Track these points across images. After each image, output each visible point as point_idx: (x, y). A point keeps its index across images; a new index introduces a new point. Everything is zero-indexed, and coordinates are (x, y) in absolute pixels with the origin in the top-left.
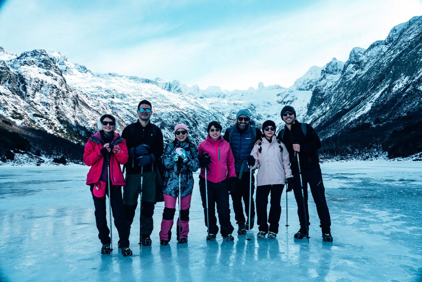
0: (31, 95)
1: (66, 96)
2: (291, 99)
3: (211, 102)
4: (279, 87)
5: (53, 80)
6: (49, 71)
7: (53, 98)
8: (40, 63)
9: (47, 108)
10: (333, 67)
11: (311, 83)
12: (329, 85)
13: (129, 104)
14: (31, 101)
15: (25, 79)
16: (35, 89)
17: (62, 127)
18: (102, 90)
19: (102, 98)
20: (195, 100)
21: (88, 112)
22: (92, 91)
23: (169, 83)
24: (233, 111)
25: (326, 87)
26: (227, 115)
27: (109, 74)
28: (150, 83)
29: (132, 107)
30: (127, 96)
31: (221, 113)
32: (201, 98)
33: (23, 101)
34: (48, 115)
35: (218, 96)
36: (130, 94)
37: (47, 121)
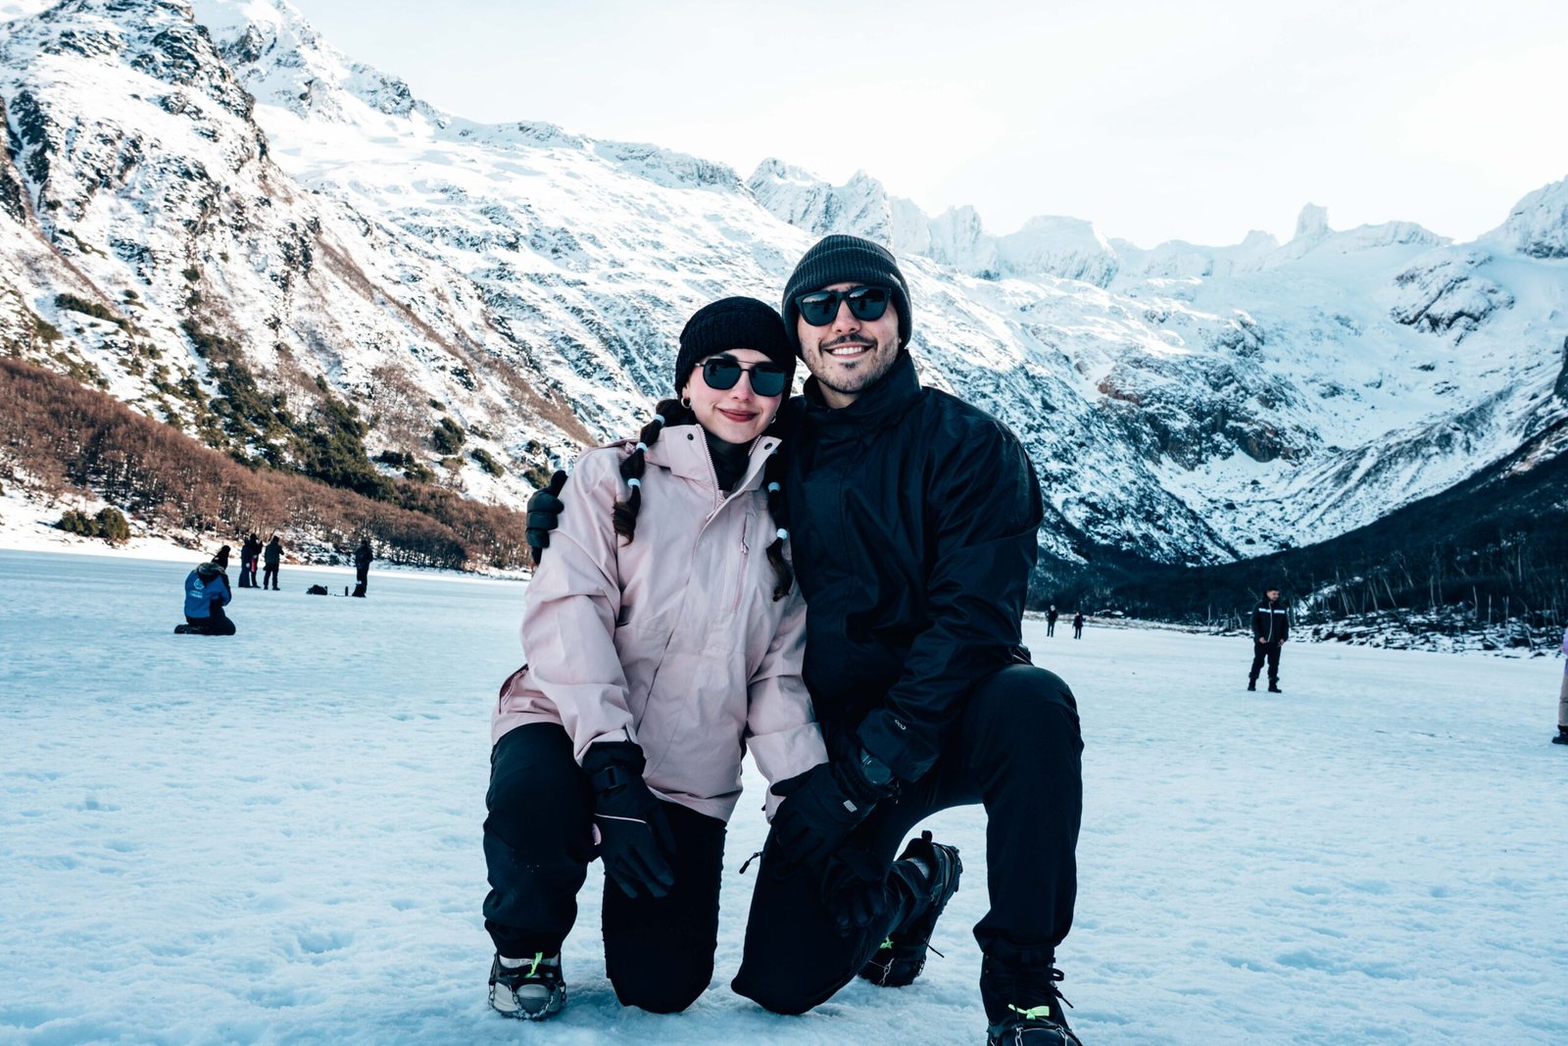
0: (66, 204)
1: (253, 220)
2: (1478, 305)
3: (1026, 301)
4: (1415, 237)
5: (195, 136)
6: (185, 89)
7: (180, 227)
8: (146, 47)
9: (140, 274)
13: (584, 284)
14: (62, 232)
15: (45, 120)
16: (92, 175)
17: (200, 373)
18: (467, 208)
19: (459, 243)
20: (940, 286)
21: (351, 310)
22: (415, 205)
23: (824, 193)
24: (1135, 355)
26: (1100, 371)
27: (521, 129)
28: (719, 186)
29: (596, 299)
30: (585, 244)
31: (1071, 358)
32: (987, 276)
33: (18, 228)
34: (141, 305)
35: (1074, 268)
36: (599, 237)
37: (123, 334)
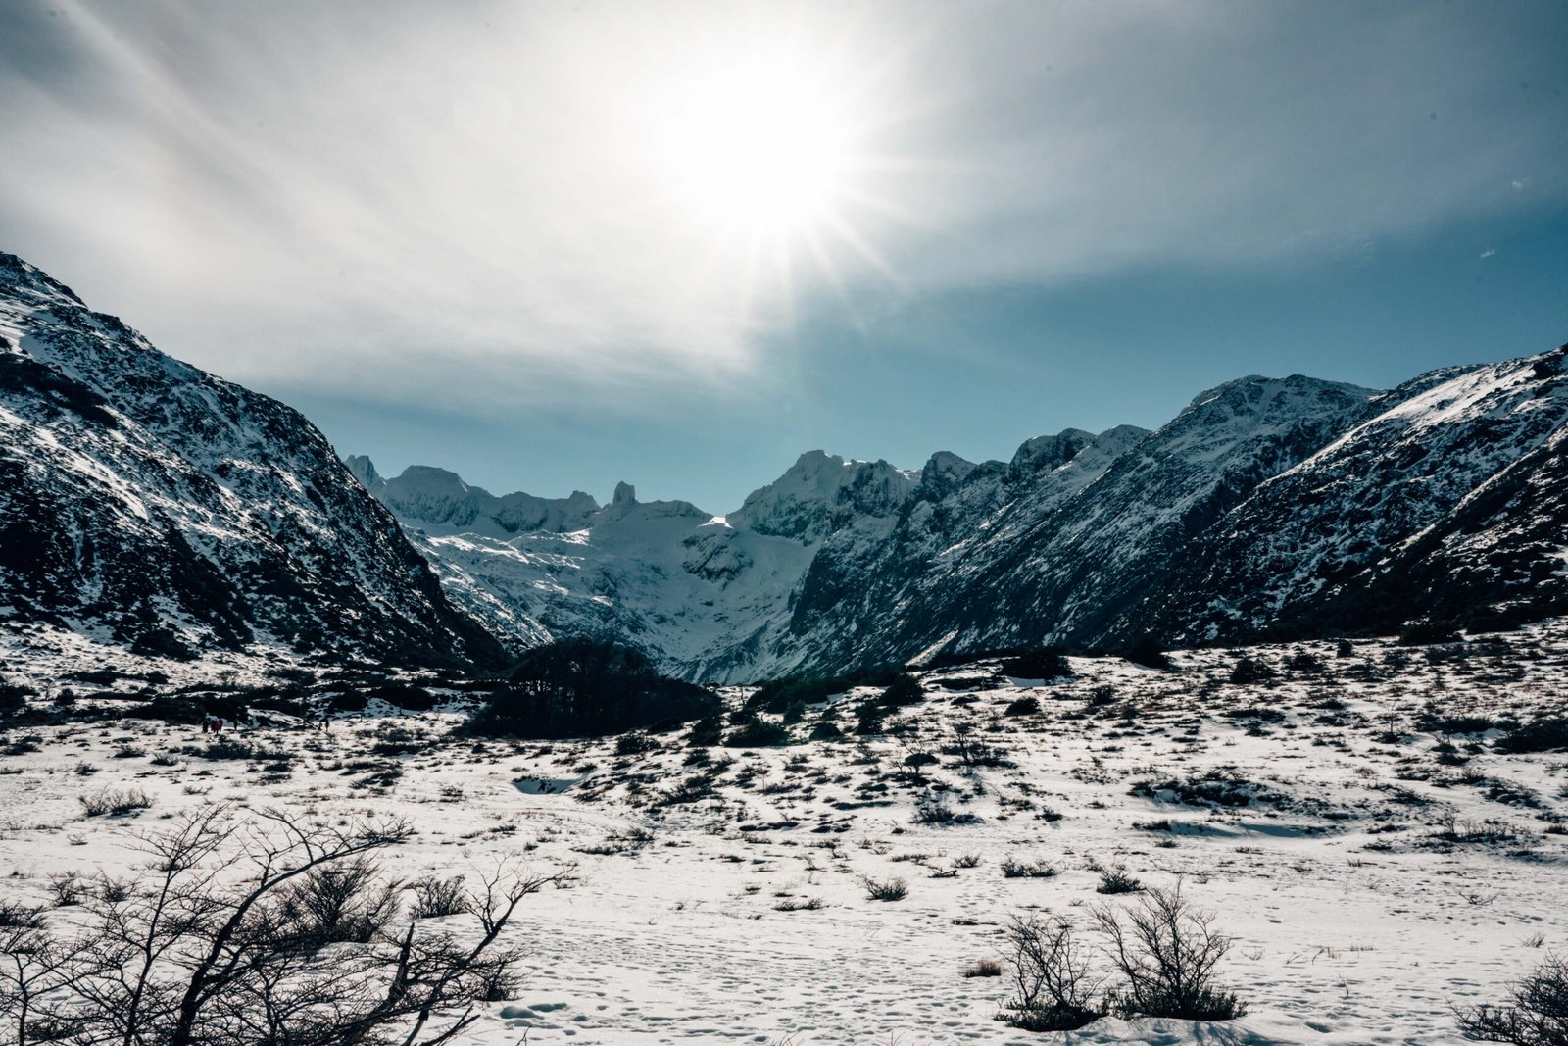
2: (735, 564)
4: (690, 512)
10: (877, 492)
11: (802, 513)
12: (861, 547)
25: (851, 554)
